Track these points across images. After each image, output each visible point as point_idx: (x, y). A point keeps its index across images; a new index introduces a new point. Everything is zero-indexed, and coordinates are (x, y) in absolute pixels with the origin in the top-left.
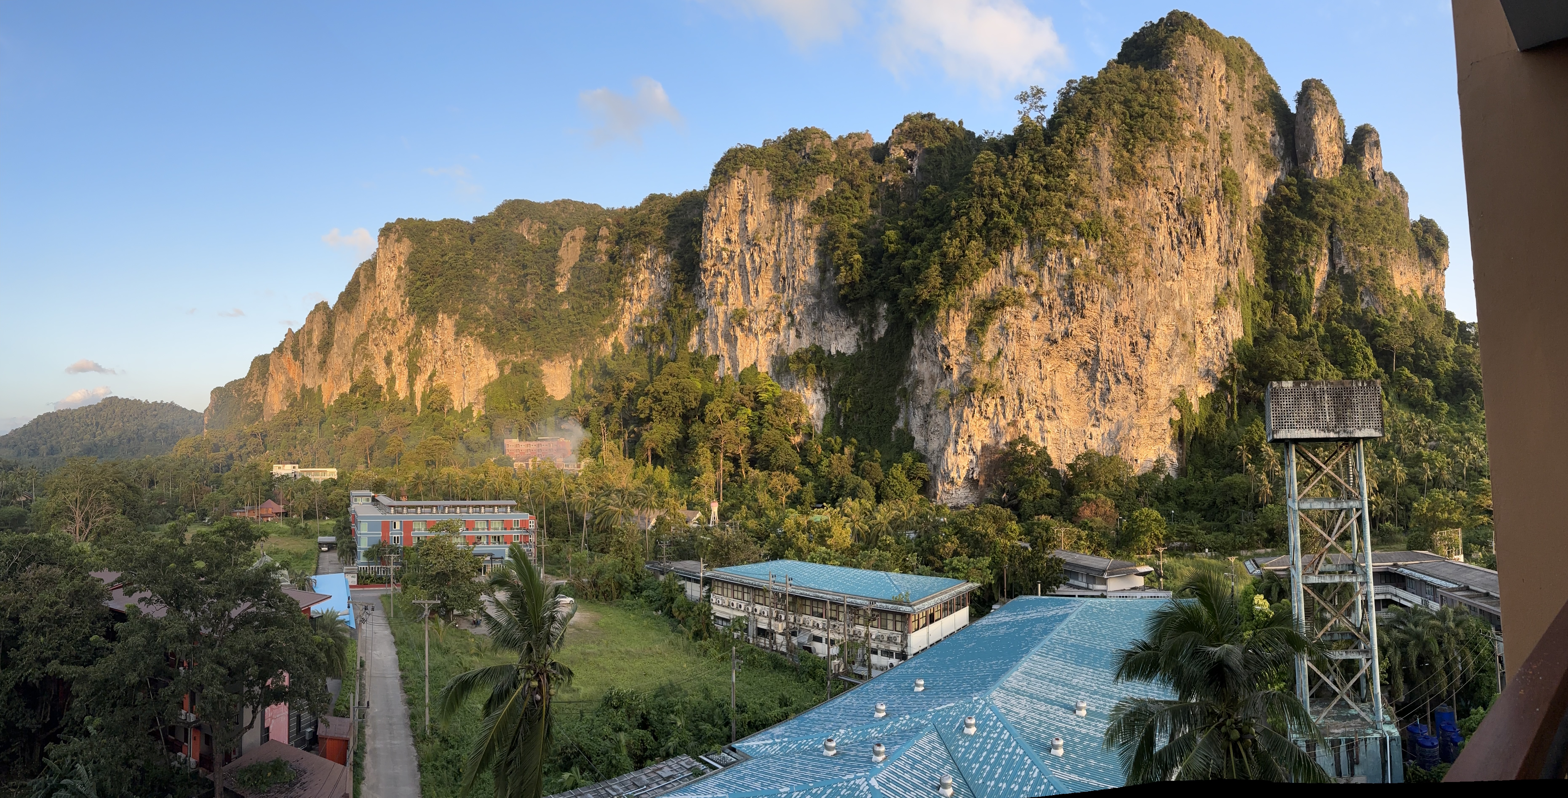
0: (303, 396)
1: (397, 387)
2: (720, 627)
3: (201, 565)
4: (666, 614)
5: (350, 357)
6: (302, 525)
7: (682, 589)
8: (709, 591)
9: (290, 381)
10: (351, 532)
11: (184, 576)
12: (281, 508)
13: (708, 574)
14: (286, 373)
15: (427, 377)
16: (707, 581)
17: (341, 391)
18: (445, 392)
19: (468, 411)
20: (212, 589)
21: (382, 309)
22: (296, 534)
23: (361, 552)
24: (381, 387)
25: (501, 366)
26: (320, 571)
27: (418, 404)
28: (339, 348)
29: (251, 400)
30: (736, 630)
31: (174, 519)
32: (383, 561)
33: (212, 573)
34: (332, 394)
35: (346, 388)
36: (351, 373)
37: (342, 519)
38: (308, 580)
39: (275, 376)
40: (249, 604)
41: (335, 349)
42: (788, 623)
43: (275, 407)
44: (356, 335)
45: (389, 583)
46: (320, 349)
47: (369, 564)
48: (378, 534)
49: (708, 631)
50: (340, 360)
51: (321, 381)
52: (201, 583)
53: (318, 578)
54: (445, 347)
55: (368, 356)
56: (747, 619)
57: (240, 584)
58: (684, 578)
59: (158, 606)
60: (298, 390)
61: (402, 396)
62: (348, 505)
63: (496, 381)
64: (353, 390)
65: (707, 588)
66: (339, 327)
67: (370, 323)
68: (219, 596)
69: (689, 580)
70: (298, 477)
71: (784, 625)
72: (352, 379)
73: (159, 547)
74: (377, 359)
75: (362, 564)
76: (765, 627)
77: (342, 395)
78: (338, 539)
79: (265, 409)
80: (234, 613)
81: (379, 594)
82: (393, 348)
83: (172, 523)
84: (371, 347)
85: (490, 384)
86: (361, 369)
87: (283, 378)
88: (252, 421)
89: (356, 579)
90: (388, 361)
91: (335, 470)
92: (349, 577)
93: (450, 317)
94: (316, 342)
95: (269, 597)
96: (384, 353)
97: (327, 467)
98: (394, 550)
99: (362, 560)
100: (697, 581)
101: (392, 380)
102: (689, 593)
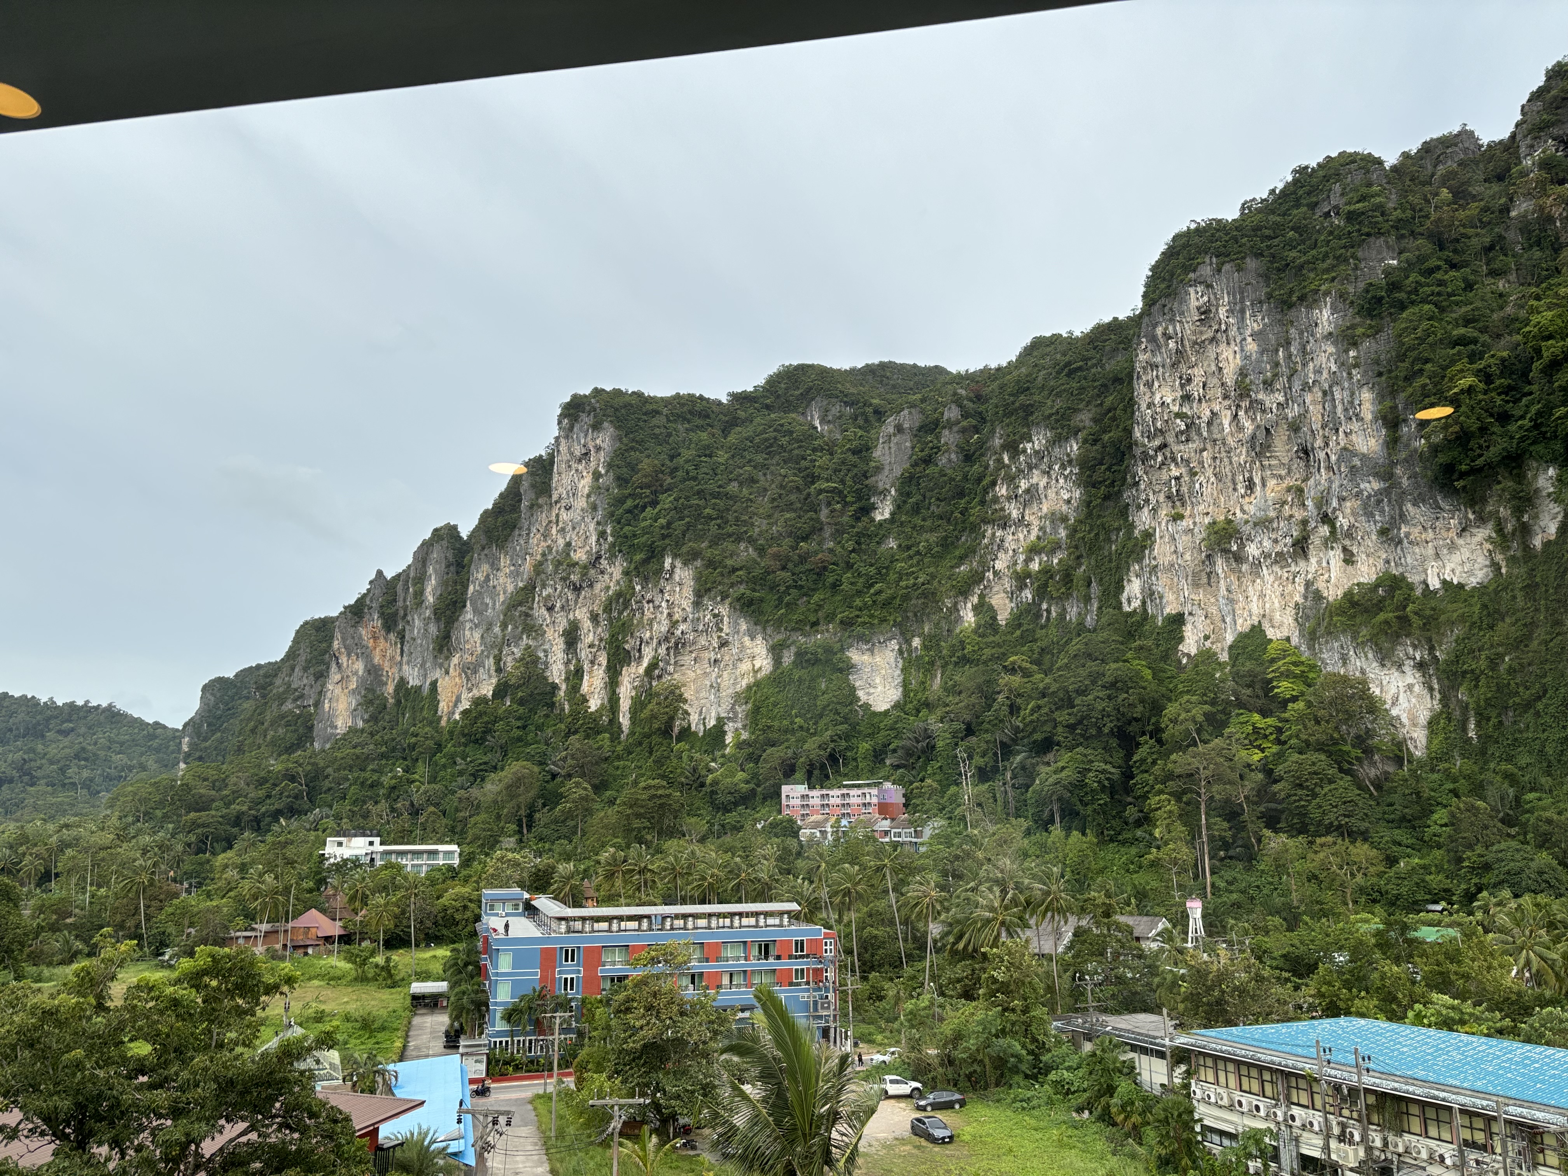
0: (398, 702)
1: (585, 688)
2: (1216, 1150)
3: (142, 1049)
4: (1101, 1118)
5: (497, 630)
6: (380, 959)
7: (1130, 1070)
8: (1188, 1074)
9: (374, 671)
10: (480, 971)
11: (101, 1073)
12: (335, 929)
13: (1183, 1040)
14: (367, 656)
15: (641, 670)
16: (1181, 1056)
17: (476, 693)
18: (675, 698)
19: (717, 734)
20: (161, 1097)
21: (561, 542)
22: (362, 979)
23: (498, 1012)
24: (555, 687)
25: (776, 651)
26: (408, 1053)
27: (625, 720)
28: (475, 611)
29: (289, 706)
30: (1250, 1156)
31: (90, 955)
32: (540, 1027)
33: (166, 1064)
34: (458, 700)
35: (487, 690)
36: (498, 660)
37: (461, 946)
38: (382, 1073)
39: (343, 660)
40: (242, 1126)
41: (468, 614)
42: (1369, 1149)
43: (339, 723)
44: (510, 588)
45: (551, 1069)
46: (438, 613)
47: (512, 1034)
48: (533, 975)
49: (1190, 1154)
50: (477, 636)
51: (437, 674)
52: (140, 1088)
53: (400, 1067)
54: (676, 617)
55: (532, 629)
56: (1276, 1136)
57: (226, 1085)
58: (1134, 1048)
59: (36, 1142)
60: (390, 688)
61: (594, 704)
62: (478, 918)
63: (768, 678)
64: (500, 692)
65: (1183, 1068)
66: (480, 572)
67: (538, 568)
68: (176, 1112)
69: (1145, 1051)
70: (379, 863)
71: (1362, 1153)
72: (499, 670)
73: (49, 1014)
74: (550, 634)
75: (500, 1034)
76: (1316, 1154)
77: (479, 702)
78: (451, 988)
79: (318, 727)
80: (209, 1148)
81: (528, 1094)
82: (581, 614)
83: (85, 963)
84: (540, 613)
85: (757, 684)
86: (518, 652)
87: (359, 666)
88: (290, 749)
89: (483, 1067)
90: (571, 637)
91: (454, 847)
92: (470, 1062)
93: (685, 564)
94: (430, 598)
95: (288, 1110)
96: (562, 624)
97: (441, 842)
98: (563, 1005)
99: (501, 1026)
100: (1161, 1055)
101: (576, 676)
102: (1145, 1077)
